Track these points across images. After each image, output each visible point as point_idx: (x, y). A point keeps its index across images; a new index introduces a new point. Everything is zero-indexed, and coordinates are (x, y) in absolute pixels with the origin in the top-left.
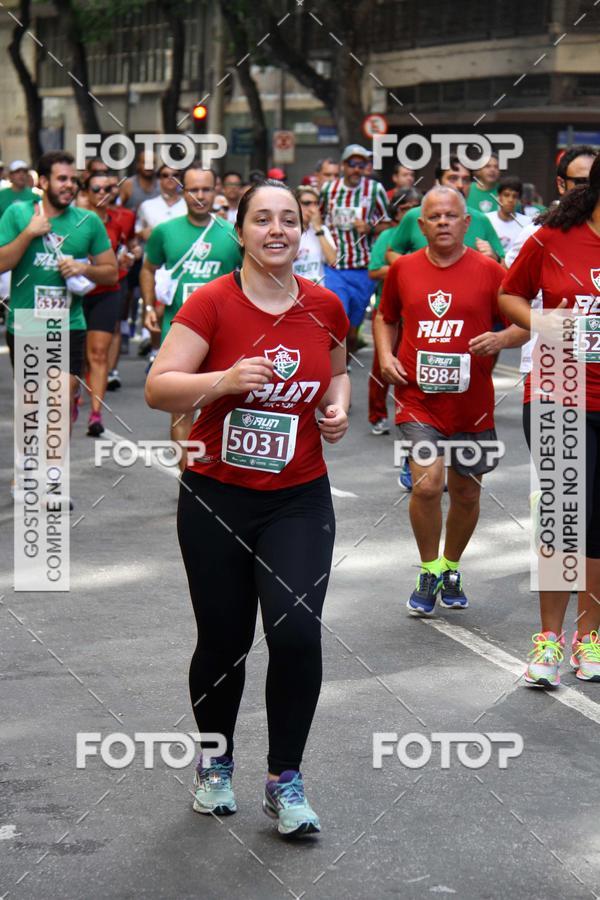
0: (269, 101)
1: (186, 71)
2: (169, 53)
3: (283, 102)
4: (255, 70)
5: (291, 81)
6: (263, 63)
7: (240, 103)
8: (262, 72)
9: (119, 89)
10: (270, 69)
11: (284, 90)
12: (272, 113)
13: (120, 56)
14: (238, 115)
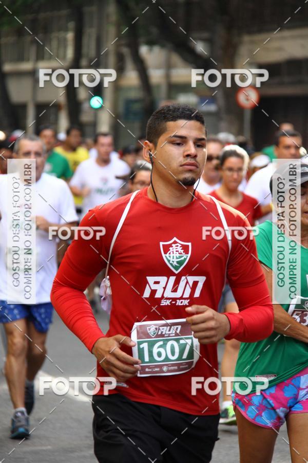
0: (156, 75)
1: (85, 50)
2: (70, 36)
3: (168, 76)
4: (144, 50)
5: (176, 59)
6: (151, 43)
7: (132, 77)
8: (151, 50)
9: (27, 66)
10: (157, 49)
11: (169, 66)
12: (158, 86)
13: (29, 39)
14: (130, 88)
